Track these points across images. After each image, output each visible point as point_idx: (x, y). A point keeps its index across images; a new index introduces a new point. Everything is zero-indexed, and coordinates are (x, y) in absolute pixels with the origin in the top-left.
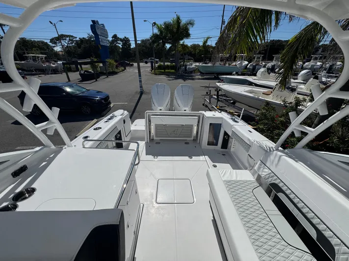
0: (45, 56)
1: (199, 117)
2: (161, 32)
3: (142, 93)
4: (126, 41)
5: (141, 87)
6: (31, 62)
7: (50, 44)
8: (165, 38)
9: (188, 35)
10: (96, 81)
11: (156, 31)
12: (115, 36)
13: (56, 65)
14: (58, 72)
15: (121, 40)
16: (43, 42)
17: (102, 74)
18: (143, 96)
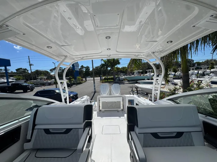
0: (46, 77)
1: (123, 97)
2: (105, 63)
3: (95, 92)
4: (87, 68)
5: (95, 89)
6: (39, 80)
7: (50, 72)
8: (107, 65)
9: (119, 63)
10: (71, 87)
11: (103, 63)
12: (82, 66)
13: (51, 81)
14: (51, 84)
15: (85, 67)
16: (46, 71)
17: (74, 84)
18: (96, 94)
